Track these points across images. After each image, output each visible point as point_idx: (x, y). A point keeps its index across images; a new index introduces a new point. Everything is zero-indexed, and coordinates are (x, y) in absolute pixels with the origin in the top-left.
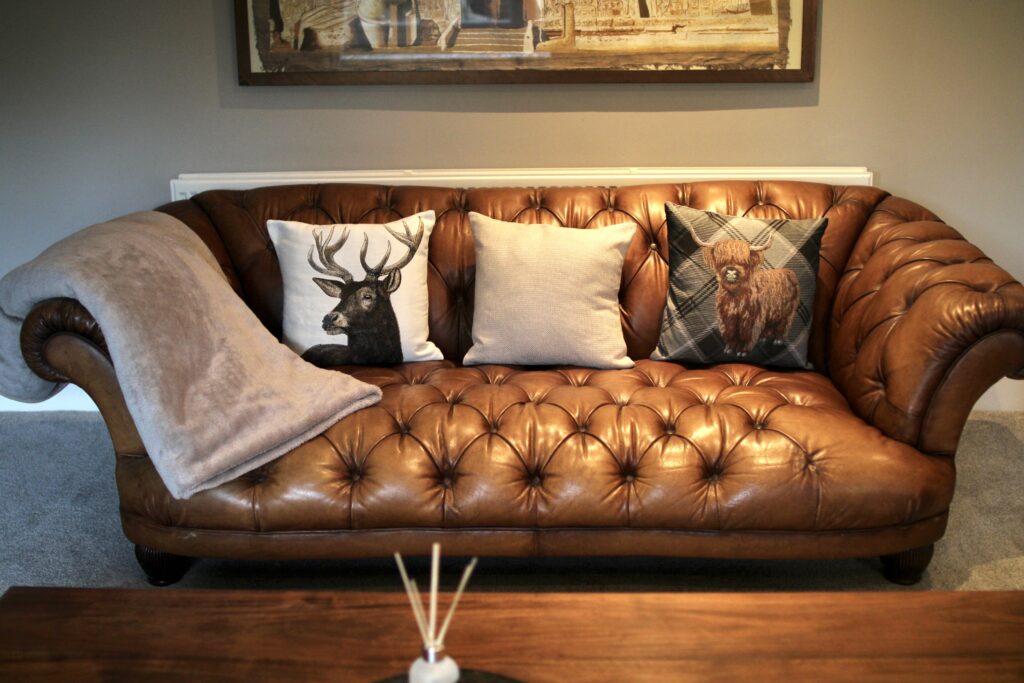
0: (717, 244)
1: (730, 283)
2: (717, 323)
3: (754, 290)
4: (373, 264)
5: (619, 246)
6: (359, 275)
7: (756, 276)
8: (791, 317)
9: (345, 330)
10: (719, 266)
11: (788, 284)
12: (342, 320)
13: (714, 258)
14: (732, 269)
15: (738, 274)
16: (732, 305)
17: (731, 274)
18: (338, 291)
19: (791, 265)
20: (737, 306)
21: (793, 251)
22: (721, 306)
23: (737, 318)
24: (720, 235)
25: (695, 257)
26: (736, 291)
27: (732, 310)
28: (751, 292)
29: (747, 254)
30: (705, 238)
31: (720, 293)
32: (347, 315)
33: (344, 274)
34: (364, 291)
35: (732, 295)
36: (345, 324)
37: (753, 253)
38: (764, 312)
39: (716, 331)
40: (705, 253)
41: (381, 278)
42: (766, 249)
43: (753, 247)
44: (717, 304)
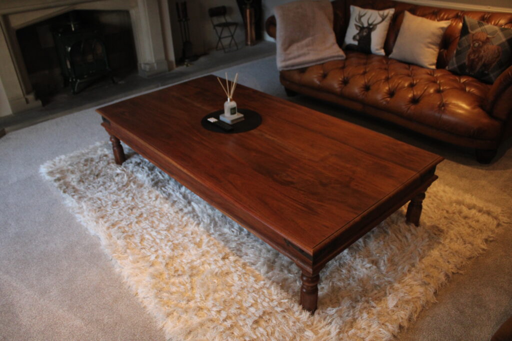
0: (476, 33)
1: (475, 47)
2: (466, 61)
3: (483, 51)
4: (370, 22)
5: (442, 28)
6: (366, 25)
7: (485, 47)
8: (494, 64)
9: (358, 41)
10: (473, 41)
11: (497, 51)
12: (358, 37)
13: (473, 38)
14: (477, 42)
15: (479, 45)
16: (473, 55)
17: (477, 44)
18: (359, 28)
19: (501, 45)
20: (474, 56)
21: (504, 40)
22: (469, 55)
23: (473, 60)
24: (479, 29)
25: (466, 37)
26: (476, 50)
27: (472, 57)
28: (481, 52)
29: (485, 38)
30: (472, 30)
31: (470, 50)
33: (362, 24)
34: (366, 30)
35: (474, 52)
36: (358, 39)
37: (488, 38)
38: (483, 60)
39: (465, 64)
40: (470, 35)
41: (371, 27)
42: (494, 37)
43: (489, 36)
44: (468, 54)
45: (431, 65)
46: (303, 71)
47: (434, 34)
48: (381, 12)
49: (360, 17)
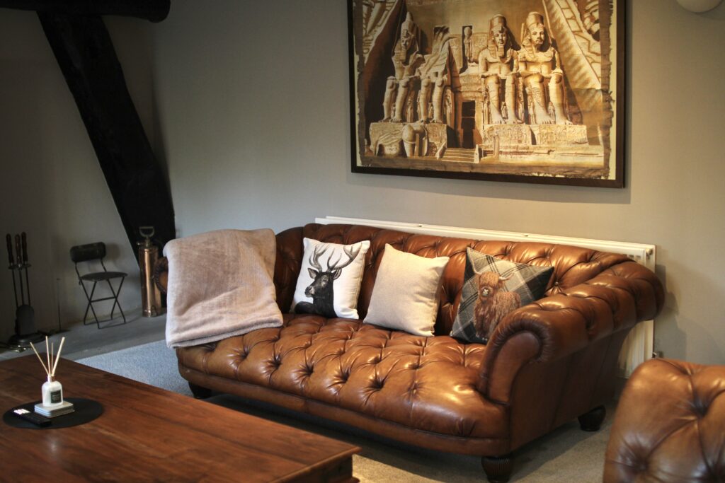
0: (483, 274)
1: (484, 296)
2: (473, 319)
3: (495, 302)
5: (436, 269)
6: (325, 269)
7: (498, 295)
9: (313, 296)
10: (481, 286)
11: (514, 301)
12: (313, 291)
13: (480, 282)
14: (487, 289)
15: (489, 292)
16: (482, 309)
17: (486, 291)
18: (314, 276)
19: (519, 291)
20: (484, 310)
21: (522, 282)
22: (476, 309)
23: (483, 317)
24: (487, 268)
25: (471, 281)
26: (486, 302)
27: (481, 313)
28: (493, 303)
29: (497, 280)
30: (478, 271)
31: (478, 302)
32: (315, 288)
33: (320, 268)
34: (324, 277)
35: (483, 303)
36: (313, 293)
37: (500, 281)
38: (497, 316)
40: (476, 278)
41: (333, 272)
42: (508, 279)
43: (501, 278)
44: (475, 307)
45: (424, 329)
46: (211, 348)
47: (424, 279)
48: (348, 247)
49: (317, 256)
